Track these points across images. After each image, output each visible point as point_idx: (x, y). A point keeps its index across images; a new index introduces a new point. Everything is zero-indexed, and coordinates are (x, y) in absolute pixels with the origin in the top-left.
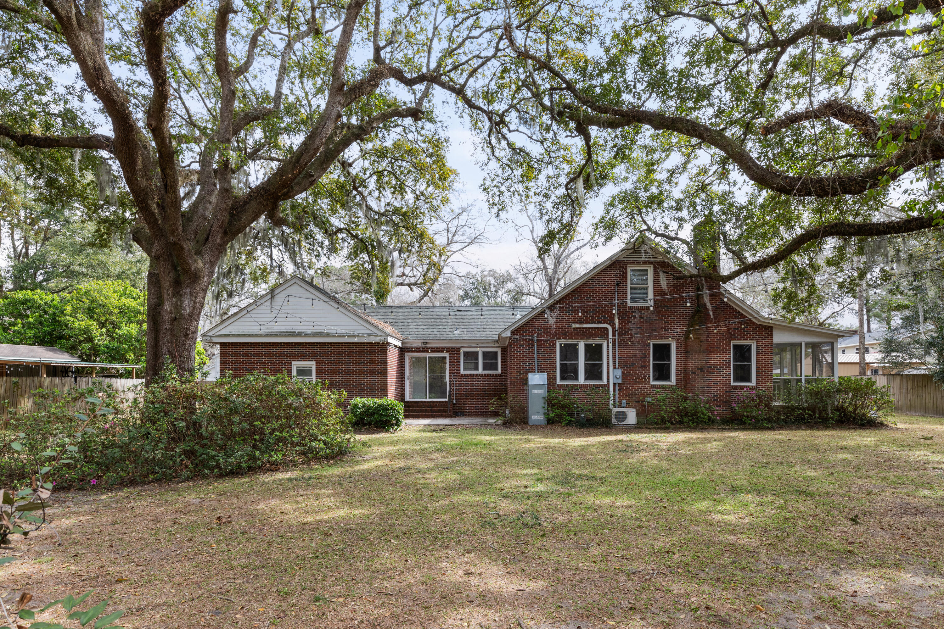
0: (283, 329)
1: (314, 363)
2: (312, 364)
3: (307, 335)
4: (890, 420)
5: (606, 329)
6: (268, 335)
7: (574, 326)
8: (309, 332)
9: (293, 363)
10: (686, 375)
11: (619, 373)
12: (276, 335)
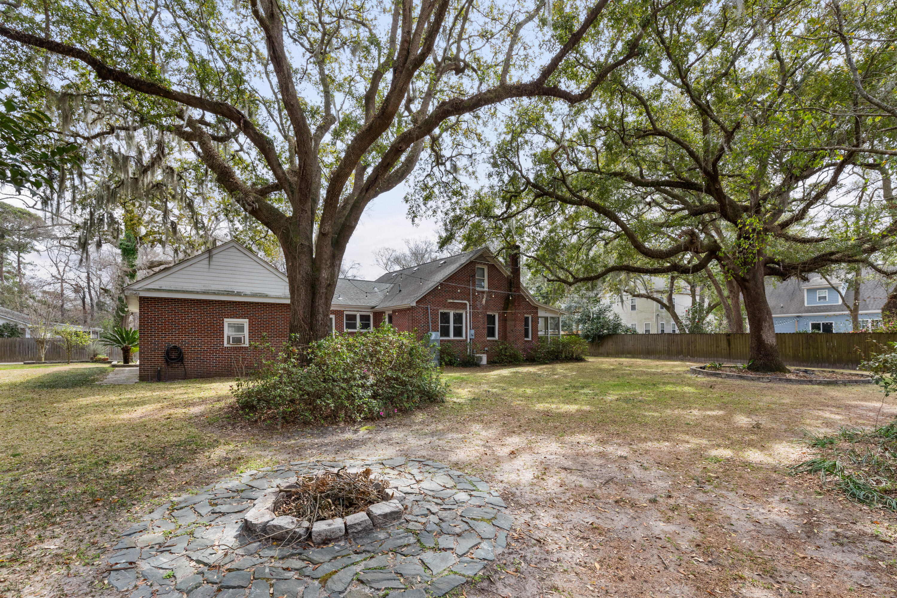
0: (221, 288)
1: (247, 320)
2: (245, 322)
3: (246, 295)
4: (586, 358)
5: (466, 304)
6: (204, 293)
7: (449, 301)
8: (248, 292)
9: (225, 320)
10: (506, 334)
11: (473, 332)
12: (214, 294)
